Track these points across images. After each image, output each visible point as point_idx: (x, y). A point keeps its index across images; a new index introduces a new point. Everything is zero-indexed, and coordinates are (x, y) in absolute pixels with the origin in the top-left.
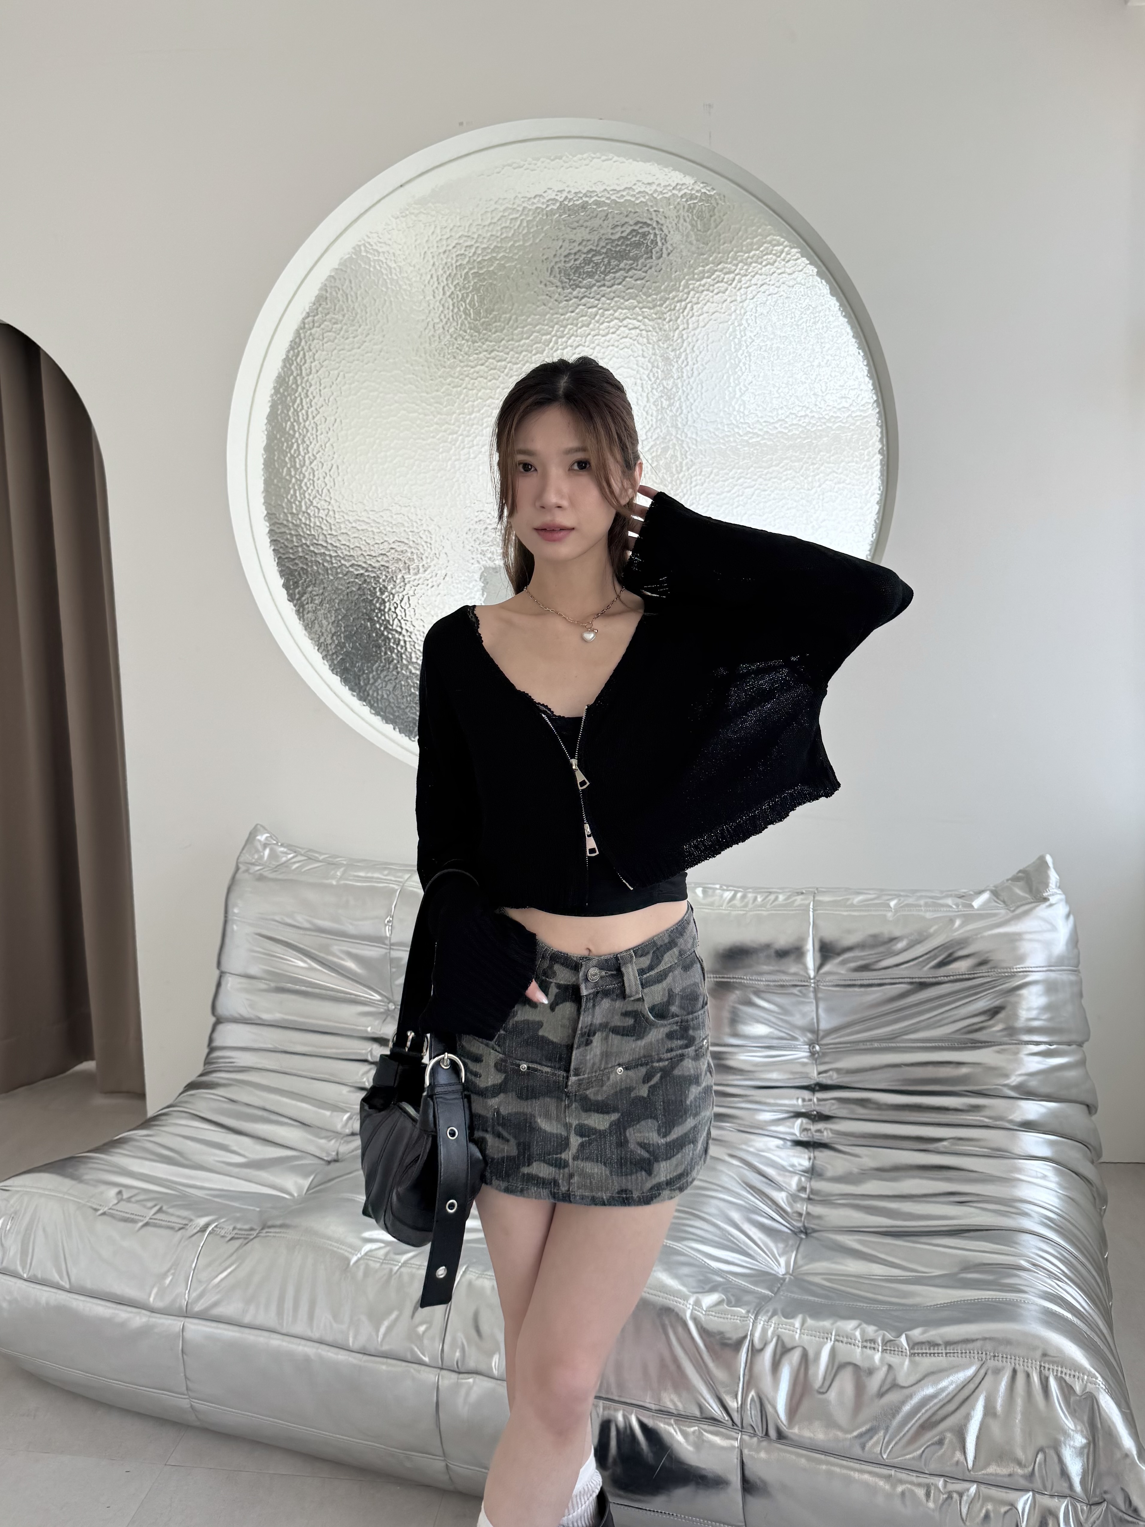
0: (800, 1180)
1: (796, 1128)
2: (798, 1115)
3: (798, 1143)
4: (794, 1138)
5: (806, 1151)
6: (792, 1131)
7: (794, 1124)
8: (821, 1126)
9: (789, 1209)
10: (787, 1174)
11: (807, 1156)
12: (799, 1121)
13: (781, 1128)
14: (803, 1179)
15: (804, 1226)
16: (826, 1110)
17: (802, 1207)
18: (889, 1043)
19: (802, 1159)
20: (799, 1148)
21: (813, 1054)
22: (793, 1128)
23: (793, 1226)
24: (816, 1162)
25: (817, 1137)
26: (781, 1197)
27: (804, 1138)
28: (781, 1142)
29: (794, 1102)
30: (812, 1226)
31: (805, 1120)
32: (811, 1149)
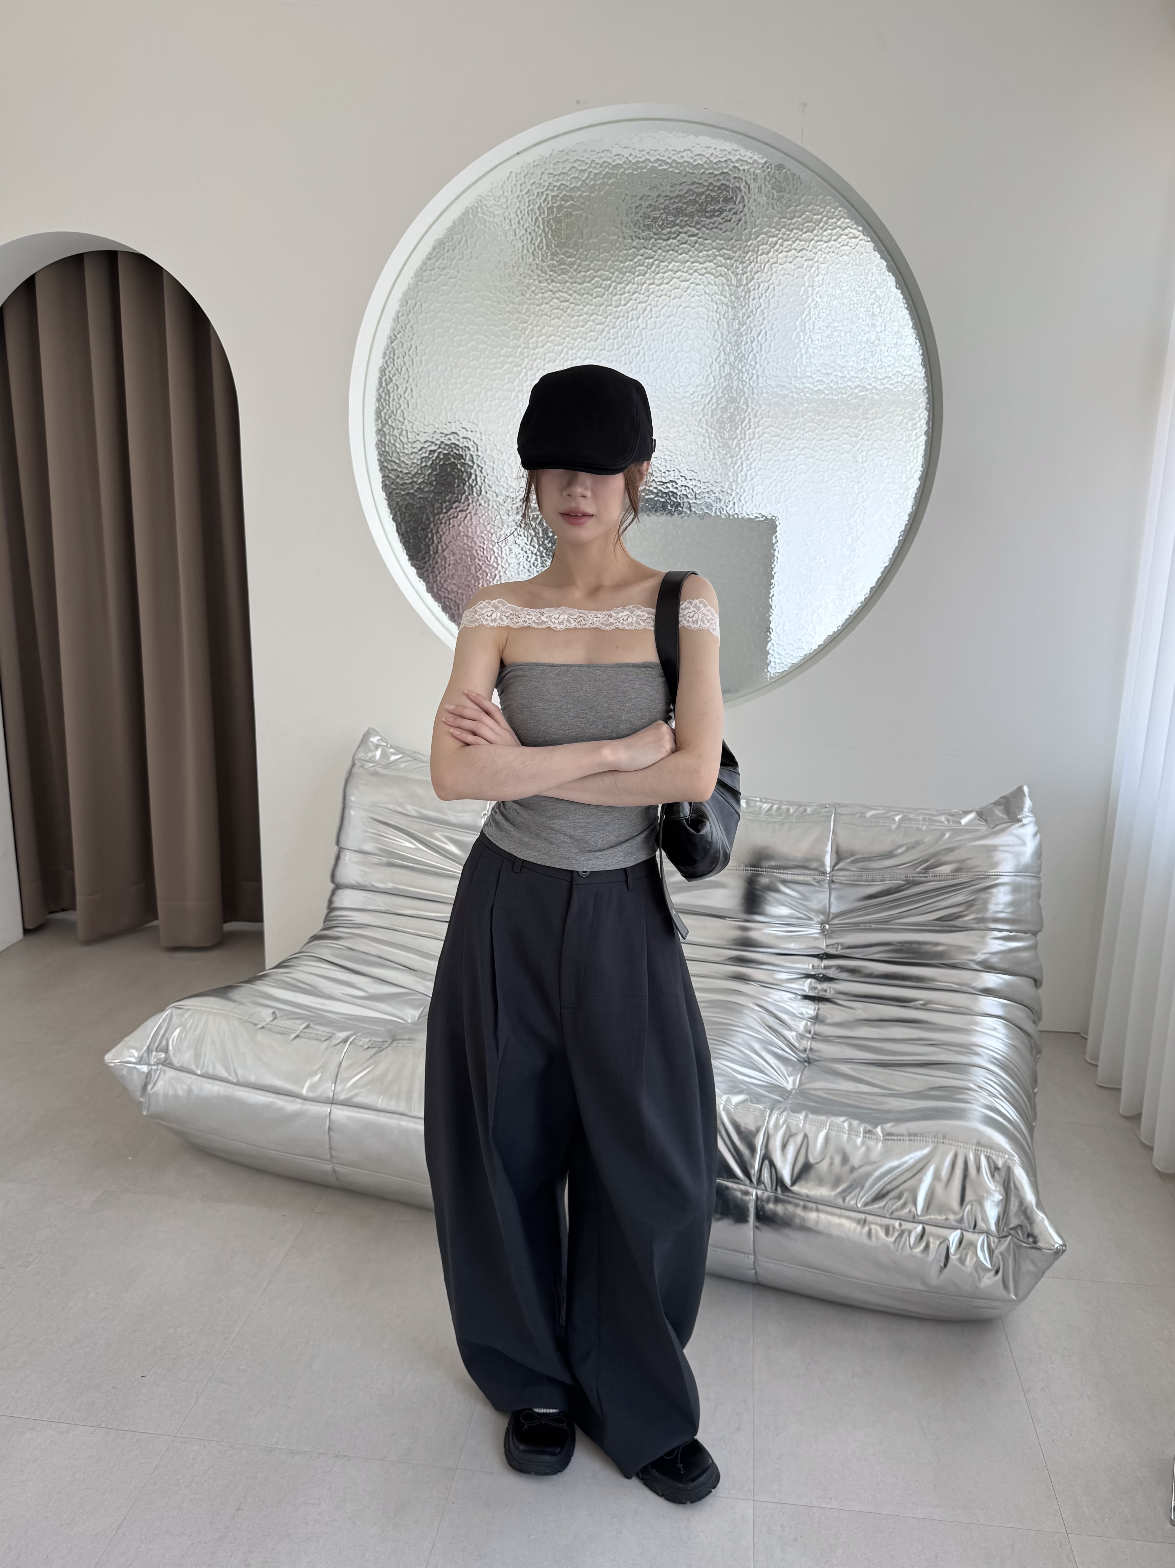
0: (806, 1024)
1: (806, 986)
2: (808, 976)
3: (806, 997)
4: (804, 993)
5: (812, 1003)
6: (802, 988)
7: (805, 982)
8: (825, 985)
9: (797, 1044)
10: (797, 1019)
11: (812, 1007)
12: (809, 980)
13: (794, 986)
14: (809, 1023)
15: (808, 1058)
16: (831, 973)
17: (807, 1044)
18: (883, 925)
19: (809, 1009)
20: (807, 1001)
21: (823, 930)
22: (804, 986)
23: (799, 1056)
24: (820, 1012)
25: (822, 994)
26: (791, 1035)
27: (812, 994)
28: (793, 996)
29: (806, 966)
30: (814, 1057)
31: (813, 981)
32: (817, 1002)
